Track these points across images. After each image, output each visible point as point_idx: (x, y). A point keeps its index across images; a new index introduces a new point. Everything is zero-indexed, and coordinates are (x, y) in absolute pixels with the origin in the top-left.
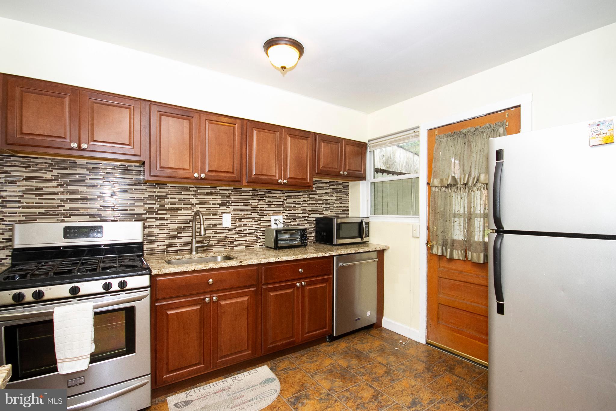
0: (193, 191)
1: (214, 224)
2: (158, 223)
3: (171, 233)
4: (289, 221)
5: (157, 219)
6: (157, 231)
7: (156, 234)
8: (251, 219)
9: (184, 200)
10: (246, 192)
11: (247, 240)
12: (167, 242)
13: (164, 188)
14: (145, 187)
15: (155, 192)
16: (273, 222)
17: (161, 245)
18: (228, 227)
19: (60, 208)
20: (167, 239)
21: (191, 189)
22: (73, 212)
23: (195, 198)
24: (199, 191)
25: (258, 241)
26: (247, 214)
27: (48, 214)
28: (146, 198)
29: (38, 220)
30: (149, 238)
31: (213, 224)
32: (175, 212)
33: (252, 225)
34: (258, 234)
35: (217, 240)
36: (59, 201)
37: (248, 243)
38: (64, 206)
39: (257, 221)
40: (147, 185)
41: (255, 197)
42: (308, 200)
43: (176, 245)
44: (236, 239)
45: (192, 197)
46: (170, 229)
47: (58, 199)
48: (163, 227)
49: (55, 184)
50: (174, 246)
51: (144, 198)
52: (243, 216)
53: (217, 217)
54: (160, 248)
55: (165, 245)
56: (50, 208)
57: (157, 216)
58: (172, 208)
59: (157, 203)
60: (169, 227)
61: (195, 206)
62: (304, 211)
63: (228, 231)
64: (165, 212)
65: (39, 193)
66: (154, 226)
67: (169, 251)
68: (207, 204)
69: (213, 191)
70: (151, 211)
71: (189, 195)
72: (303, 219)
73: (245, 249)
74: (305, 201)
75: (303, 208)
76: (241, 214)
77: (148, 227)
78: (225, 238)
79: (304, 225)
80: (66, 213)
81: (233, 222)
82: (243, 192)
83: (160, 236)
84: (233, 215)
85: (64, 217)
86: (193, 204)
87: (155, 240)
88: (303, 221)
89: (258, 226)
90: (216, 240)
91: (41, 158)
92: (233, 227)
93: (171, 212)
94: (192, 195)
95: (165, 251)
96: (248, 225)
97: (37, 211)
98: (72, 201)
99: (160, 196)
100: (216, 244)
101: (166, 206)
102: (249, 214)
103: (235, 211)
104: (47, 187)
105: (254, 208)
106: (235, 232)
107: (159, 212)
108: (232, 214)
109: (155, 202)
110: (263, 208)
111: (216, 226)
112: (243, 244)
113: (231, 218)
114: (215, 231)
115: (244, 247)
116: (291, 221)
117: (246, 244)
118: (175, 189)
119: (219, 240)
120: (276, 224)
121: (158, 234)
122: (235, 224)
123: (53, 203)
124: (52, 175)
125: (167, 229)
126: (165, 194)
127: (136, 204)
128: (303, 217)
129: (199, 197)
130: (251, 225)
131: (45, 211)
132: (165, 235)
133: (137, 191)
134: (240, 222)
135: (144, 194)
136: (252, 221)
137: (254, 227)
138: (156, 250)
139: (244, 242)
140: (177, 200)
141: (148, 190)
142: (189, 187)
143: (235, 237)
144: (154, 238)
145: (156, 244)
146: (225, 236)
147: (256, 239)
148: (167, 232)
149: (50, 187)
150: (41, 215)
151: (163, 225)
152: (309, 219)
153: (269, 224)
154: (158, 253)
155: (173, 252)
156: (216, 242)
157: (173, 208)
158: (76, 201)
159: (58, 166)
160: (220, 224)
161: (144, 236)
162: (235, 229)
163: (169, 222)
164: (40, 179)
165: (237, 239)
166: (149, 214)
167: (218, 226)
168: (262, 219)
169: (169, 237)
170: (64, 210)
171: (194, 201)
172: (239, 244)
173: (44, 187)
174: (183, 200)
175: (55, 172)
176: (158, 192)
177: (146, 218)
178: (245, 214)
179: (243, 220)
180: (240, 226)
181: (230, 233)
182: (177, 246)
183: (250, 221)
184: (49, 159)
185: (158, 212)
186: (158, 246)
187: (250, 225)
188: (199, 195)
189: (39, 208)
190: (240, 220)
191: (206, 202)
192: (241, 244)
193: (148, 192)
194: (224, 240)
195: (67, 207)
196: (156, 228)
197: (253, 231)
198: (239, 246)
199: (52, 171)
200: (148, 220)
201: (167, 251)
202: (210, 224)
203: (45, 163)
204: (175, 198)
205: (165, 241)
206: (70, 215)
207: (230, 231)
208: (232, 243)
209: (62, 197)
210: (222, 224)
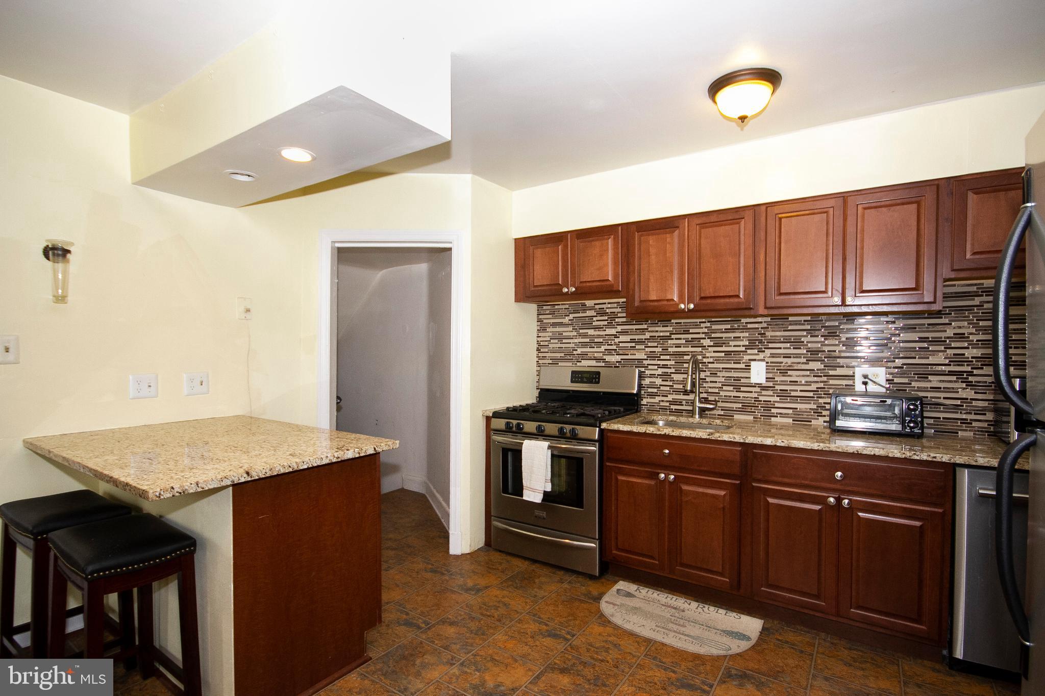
0: (706, 327)
1: (737, 377)
2: (660, 371)
3: (675, 386)
4: (906, 380)
5: (659, 366)
6: (658, 381)
7: (657, 385)
8: (808, 373)
9: (693, 341)
10: (796, 324)
11: (797, 409)
12: (670, 398)
13: (667, 326)
14: (646, 326)
15: (657, 331)
16: (859, 380)
17: (663, 401)
18: (761, 384)
19: (575, 352)
20: (670, 394)
21: (702, 325)
22: (584, 356)
23: (708, 338)
24: (714, 327)
25: (821, 413)
26: (799, 363)
27: (566, 358)
28: (648, 339)
29: (560, 364)
30: (650, 390)
31: (734, 377)
32: (680, 357)
33: (808, 383)
34: (821, 401)
35: (742, 403)
36: (573, 345)
37: (799, 415)
38: (577, 350)
39: (821, 376)
40: (649, 324)
41: (817, 333)
42: (971, 334)
43: (681, 402)
44: (774, 405)
45: (703, 336)
46: (674, 381)
47: (573, 343)
48: (665, 376)
49: (571, 329)
50: (678, 403)
51: (645, 339)
52: (789, 366)
53: (742, 366)
54: (662, 404)
55: (667, 401)
56: (567, 352)
57: (659, 362)
58: (677, 352)
59: (659, 346)
60: (673, 378)
61: (708, 349)
62: (959, 359)
63: (761, 390)
64: (668, 357)
65: (560, 338)
66: (655, 375)
67: (672, 409)
68: (725, 346)
69: (736, 325)
70: (652, 356)
71: (699, 333)
72: (954, 378)
73: (793, 424)
74: (960, 337)
75: (950, 352)
76: (787, 363)
77: (649, 376)
78: (755, 401)
79: (958, 392)
80: (579, 357)
81: (770, 375)
82: (790, 324)
83: (662, 388)
84: (769, 364)
85: (577, 362)
86: (705, 346)
87: (656, 393)
88: (950, 381)
89: (822, 385)
90: (739, 403)
91: (562, 304)
92: (771, 384)
93: (676, 357)
94: (703, 333)
95: (667, 409)
96: (801, 382)
97: (559, 355)
98: (583, 345)
99: (663, 336)
100: (739, 408)
101: (670, 349)
102: (803, 363)
103: (773, 357)
104: (565, 332)
105: (814, 352)
106: (773, 393)
107: (662, 357)
108: (767, 363)
109: (657, 344)
110: (835, 351)
111: (740, 380)
112: (788, 414)
113: (767, 369)
114: (737, 388)
115: (790, 420)
116: (911, 381)
117: (794, 414)
118: (681, 326)
119: (744, 403)
120: (865, 383)
121: (660, 385)
122: (774, 378)
123: (569, 348)
124: (569, 320)
125: (671, 381)
126: (668, 334)
127: (637, 347)
128: (951, 373)
129: (713, 335)
130: (806, 382)
131: (564, 355)
132: (668, 388)
133: (638, 331)
134: (783, 376)
135: (645, 334)
136: (808, 376)
137: (814, 387)
138: (657, 406)
139: (790, 411)
140: (684, 342)
141: (650, 329)
142: (700, 322)
143: (773, 402)
144: (655, 390)
145: (657, 399)
146: (755, 398)
147: (818, 409)
148: (671, 384)
149: (567, 331)
150: (562, 359)
151: (665, 374)
152: (970, 379)
153: (850, 382)
154: (659, 411)
155: (678, 411)
156: (740, 405)
157: (679, 352)
158: (586, 345)
159: (573, 311)
160: (747, 378)
161: (640, 386)
162: (774, 387)
163: (673, 370)
164: (561, 324)
165: (777, 405)
166: (650, 360)
167: (743, 381)
168: (831, 373)
169: (673, 391)
170: (577, 354)
171: (707, 342)
172: (781, 414)
173: (563, 331)
174: (690, 341)
175: (571, 316)
176: (661, 332)
177: (647, 364)
178: (793, 363)
179: (790, 373)
180: (783, 383)
181: (764, 393)
182: (683, 405)
183: (803, 376)
184: (567, 304)
185: (660, 357)
186: (659, 401)
187: (803, 382)
188: (714, 333)
189: (560, 352)
190: (784, 372)
191: (724, 343)
192: (785, 414)
193: (649, 332)
194: (754, 403)
195: (579, 351)
196: (657, 378)
197: (811, 394)
198: (780, 417)
199: (569, 316)
200: (650, 367)
201: (669, 409)
202: (730, 377)
203: (565, 309)
204: (680, 339)
205: (667, 396)
206: (581, 359)
207: (764, 390)
208: (768, 410)
209: (576, 341)
210: (750, 378)
